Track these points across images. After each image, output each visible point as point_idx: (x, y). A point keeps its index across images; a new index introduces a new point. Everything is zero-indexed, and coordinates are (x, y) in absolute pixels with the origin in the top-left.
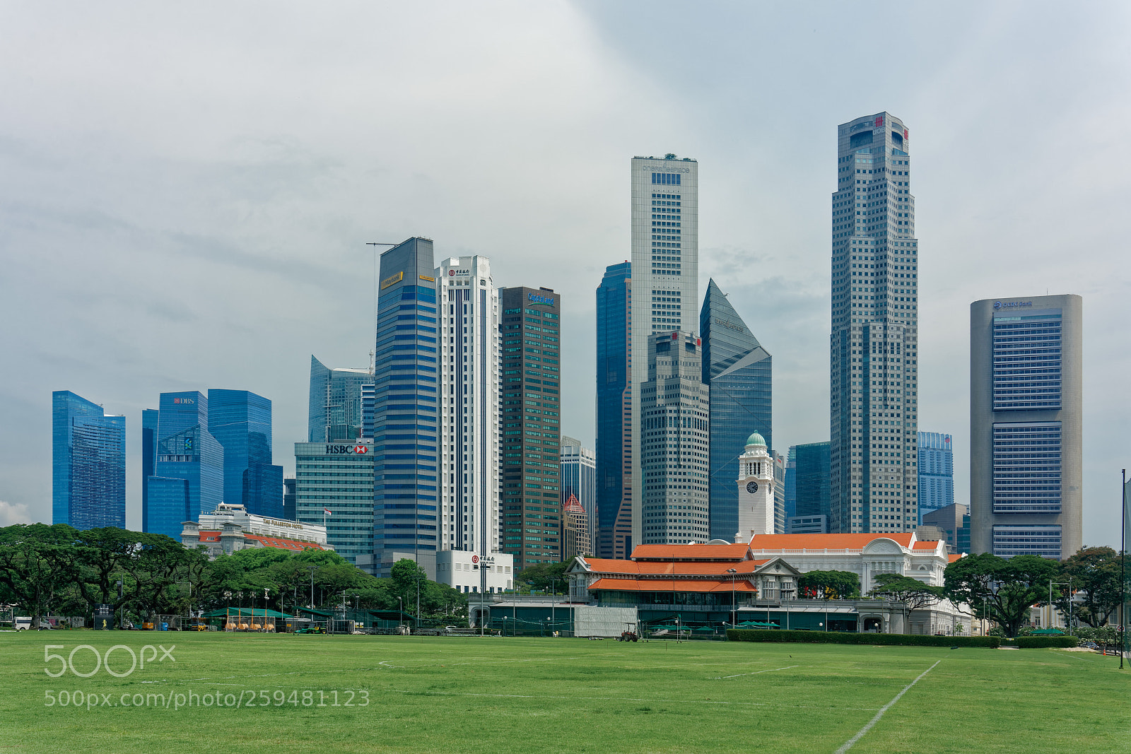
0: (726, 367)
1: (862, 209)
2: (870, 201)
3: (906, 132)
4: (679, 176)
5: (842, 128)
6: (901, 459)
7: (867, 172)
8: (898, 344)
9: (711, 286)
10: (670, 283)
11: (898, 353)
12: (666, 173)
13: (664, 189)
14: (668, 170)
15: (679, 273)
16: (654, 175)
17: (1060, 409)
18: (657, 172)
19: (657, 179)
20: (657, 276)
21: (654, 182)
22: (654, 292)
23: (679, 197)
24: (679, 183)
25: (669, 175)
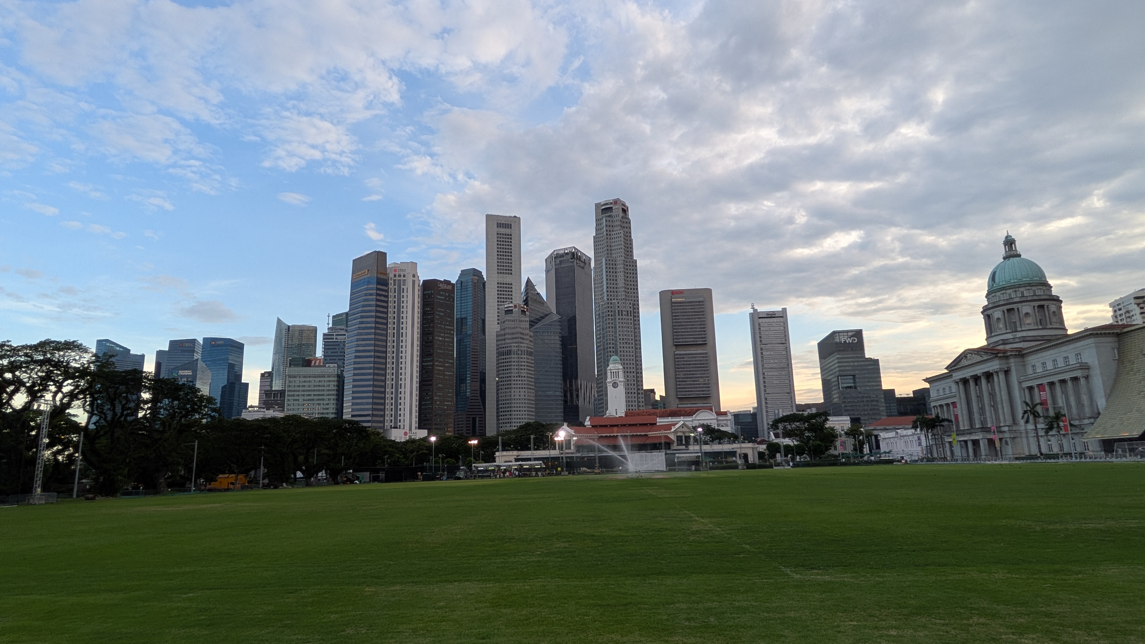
0: (537, 323)
2: (613, 241)
3: (628, 208)
4: (511, 224)
5: (597, 206)
6: (634, 370)
7: (611, 226)
8: (631, 311)
9: (529, 281)
10: (507, 279)
11: (631, 316)
12: (504, 223)
13: (503, 230)
14: (505, 221)
15: (511, 274)
16: (498, 223)
17: (706, 344)
18: (499, 222)
19: (499, 225)
20: (500, 275)
21: (498, 227)
22: (498, 283)
23: (511, 235)
24: (511, 228)
25: (505, 224)
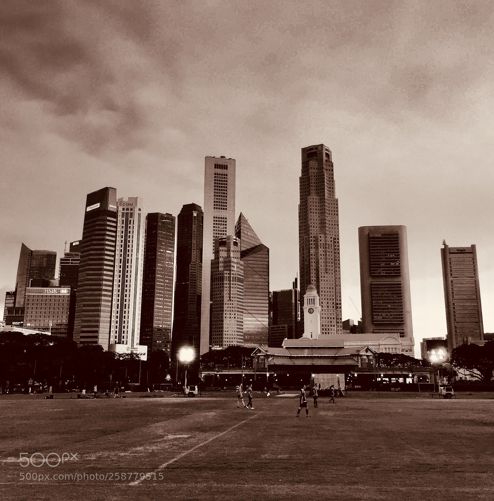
1: (313, 185)
2: (317, 181)
3: (331, 153)
4: (227, 166)
5: (303, 150)
6: (334, 298)
7: (315, 169)
8: (331, 245)
9: (241, 216)
10: (223, 213)
11: (332, 249)
12: (221, 164)
13: (219, 171)
15: (226, 209)
16: (215, 164)
17: (401, 276)
20: (216, 210)
21: (215, 167)
22: (214, 217)
23: (227, 175)
24: (227, 169)
